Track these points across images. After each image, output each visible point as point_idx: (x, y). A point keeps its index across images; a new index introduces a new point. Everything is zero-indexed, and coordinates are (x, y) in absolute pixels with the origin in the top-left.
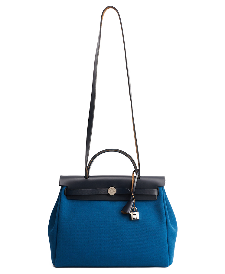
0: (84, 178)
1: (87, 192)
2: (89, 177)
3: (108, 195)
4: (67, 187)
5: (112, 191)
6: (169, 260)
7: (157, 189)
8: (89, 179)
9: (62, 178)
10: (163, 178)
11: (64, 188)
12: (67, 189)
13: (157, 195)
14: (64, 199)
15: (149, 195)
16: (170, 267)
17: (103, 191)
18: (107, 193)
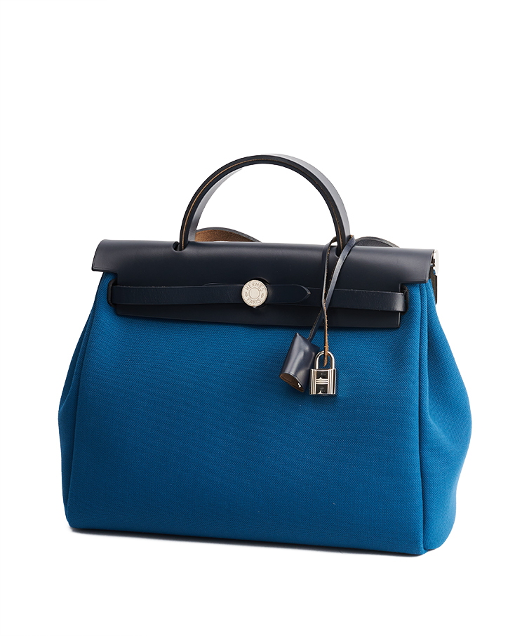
0: (172, 250)
2: (187, 244)
3: (245, 305)
4: (116, 274)
5: (255, 293)
7: (403, 291)
8: (188, 250)
10: (428, 256)
12: (115, 283)
13: (401, 312)
18: (240, 301)
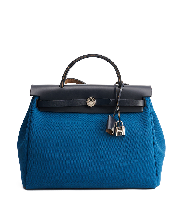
0: (59, 87)
1: (63, 103)
2: (64, 86)
3: (87, 106)
4: (39, 97)
6: (156, 181)
7: (143, 99)
8: (65, 88)
9: (33, 87)
10: (149, 88)
11: (36, 99)
13: (143, 107)
14: (36, 111)
15: (133, 106)
16: (157, 188)
17: (81, 102)
18: (85, 105)
